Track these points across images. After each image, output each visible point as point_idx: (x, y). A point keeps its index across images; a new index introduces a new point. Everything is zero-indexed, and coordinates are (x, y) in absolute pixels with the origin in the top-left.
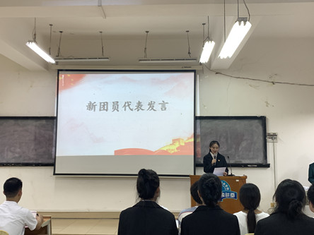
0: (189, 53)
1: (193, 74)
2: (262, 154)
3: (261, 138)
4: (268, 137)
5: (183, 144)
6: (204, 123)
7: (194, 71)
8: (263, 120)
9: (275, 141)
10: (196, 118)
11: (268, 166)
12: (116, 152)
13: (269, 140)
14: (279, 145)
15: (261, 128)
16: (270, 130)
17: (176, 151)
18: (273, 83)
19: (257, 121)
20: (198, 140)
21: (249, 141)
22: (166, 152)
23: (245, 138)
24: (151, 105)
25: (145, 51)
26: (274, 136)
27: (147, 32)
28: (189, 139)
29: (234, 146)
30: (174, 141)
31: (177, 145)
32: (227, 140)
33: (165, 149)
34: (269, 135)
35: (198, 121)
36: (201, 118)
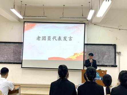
0: (83, 15)
1: (84, 25)
2: (114, 61)
3: (114, 54)
4: (116, 53)
5: (79, 56)
6: (88, 46)
7: (85, 23)
8: (115, 46)
9: (120, 55)
10: (85, 44)
11: (116, 66)
12: (49, 58)
13: (117, 55)
14: (121, 57)
15: (114, 50)
16: (118, 50)
17: (75, 59)
18: (120, 29)
19: (112, 46)
20: (86, 54)
21: (108, 55)
23: (106, 54)
24: (65, 38)
25: (63, 14)
26: (119, 53)
27: (64, 5)
28: (81, 53)
29: (101, 57)
30: (75, 54)
31: (76, 56)
32: (98, 55)
33: (71, 58)
34: (117, 53)
35: (86, 46)
36: (87, 44)
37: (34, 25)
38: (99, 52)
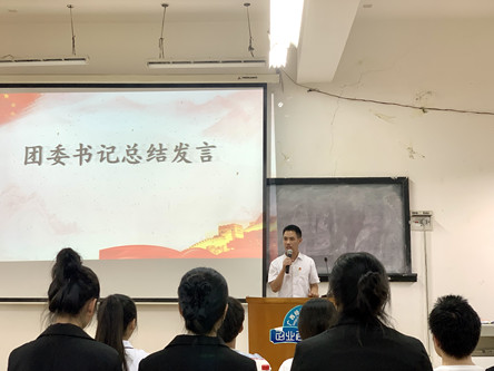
0: (251, 48)
1: (261, 91)
2: (401, 255)
3: (400, 222)
4: (412, 220)
5: (241, 236)
6: (286, 191)
7: (264, 86)
8: (402, 184)
9: (427, 227)
10: (268, 182)
11: (413, 278)
12: (102, 252)
13: (414, 225)
14: (435, 237)
15: (398, 202)
16: (417, 205)
17: (226, 249)
18: (424, 110)
19: (390, 187)
20: (273, 227)
21: (375, 229)
22: (206, 251)
23: (365, 223)
25: (161, 45)
26: (426, 217)
27: (165, 6)
28: (252, 224)
29: (346, 239)
30: (223, 229)
31: (229, 237)
32: (330, 228)
33: (204, 246)
34: (416, 215)
35: (273, 188)
36: (280, 182)
37: (31, 100)
38: (335, 217)
